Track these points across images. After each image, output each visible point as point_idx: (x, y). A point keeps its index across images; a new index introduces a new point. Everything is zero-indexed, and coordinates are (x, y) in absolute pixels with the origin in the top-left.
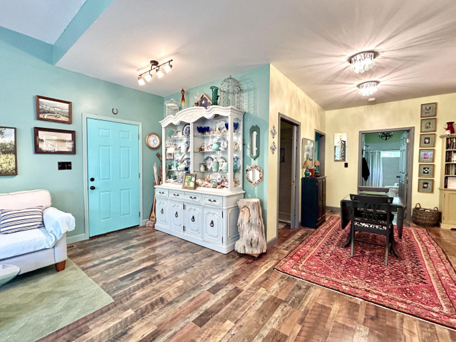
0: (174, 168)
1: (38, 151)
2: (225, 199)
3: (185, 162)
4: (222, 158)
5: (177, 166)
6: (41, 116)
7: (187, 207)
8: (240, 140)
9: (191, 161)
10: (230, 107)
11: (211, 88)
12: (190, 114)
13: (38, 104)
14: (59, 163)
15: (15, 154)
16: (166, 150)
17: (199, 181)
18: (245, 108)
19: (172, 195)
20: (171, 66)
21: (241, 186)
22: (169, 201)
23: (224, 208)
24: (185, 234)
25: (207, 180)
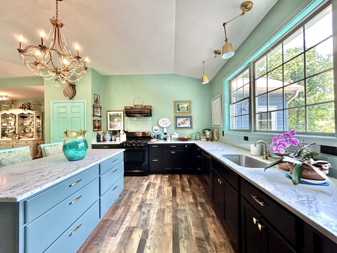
0: (6, 132)
2: (32, 141)
3: (14, 129)
5: (9, 131)
8: (41, 122)
9: (17, 129)
11: (27, 103)
16: (2, 124)
17: (21, 137)
19: (6, 143)
21: (41, 137)
23: (32, 144)
25: (25, 136)
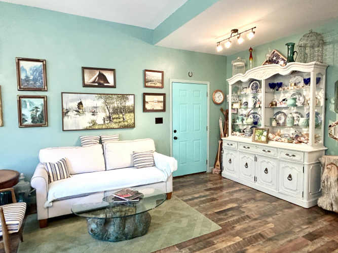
0: (239, 122)
1: (145, 110)
2: (306, 155)
3: (251, 116)
4: (296, 113)
5: (243, 120)
6: (147, 84)
7: (259, 159)
8: (321, 95)
9: (263, 116)
10: (314, 63)
11: (288, 45)
12: (263, 71)
13: (145, 75)
14: (156, 119)
15: (134, 113)
16: (232, 105)
17: (270, 135)
18: (329, 61)
19: (241, 147)
20: (254, 32)
21: (321, 142)
22: (238, 153)
23: (305, 163)
24: (256, 184)
25: (278, 135)
